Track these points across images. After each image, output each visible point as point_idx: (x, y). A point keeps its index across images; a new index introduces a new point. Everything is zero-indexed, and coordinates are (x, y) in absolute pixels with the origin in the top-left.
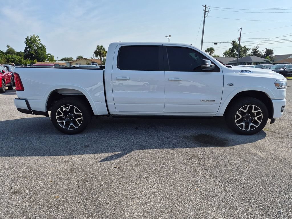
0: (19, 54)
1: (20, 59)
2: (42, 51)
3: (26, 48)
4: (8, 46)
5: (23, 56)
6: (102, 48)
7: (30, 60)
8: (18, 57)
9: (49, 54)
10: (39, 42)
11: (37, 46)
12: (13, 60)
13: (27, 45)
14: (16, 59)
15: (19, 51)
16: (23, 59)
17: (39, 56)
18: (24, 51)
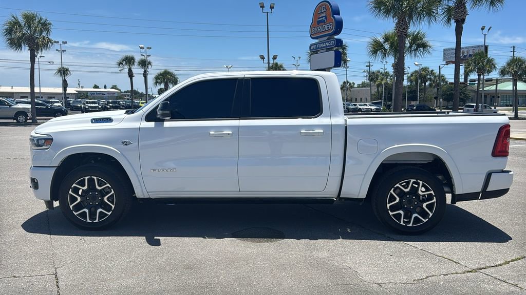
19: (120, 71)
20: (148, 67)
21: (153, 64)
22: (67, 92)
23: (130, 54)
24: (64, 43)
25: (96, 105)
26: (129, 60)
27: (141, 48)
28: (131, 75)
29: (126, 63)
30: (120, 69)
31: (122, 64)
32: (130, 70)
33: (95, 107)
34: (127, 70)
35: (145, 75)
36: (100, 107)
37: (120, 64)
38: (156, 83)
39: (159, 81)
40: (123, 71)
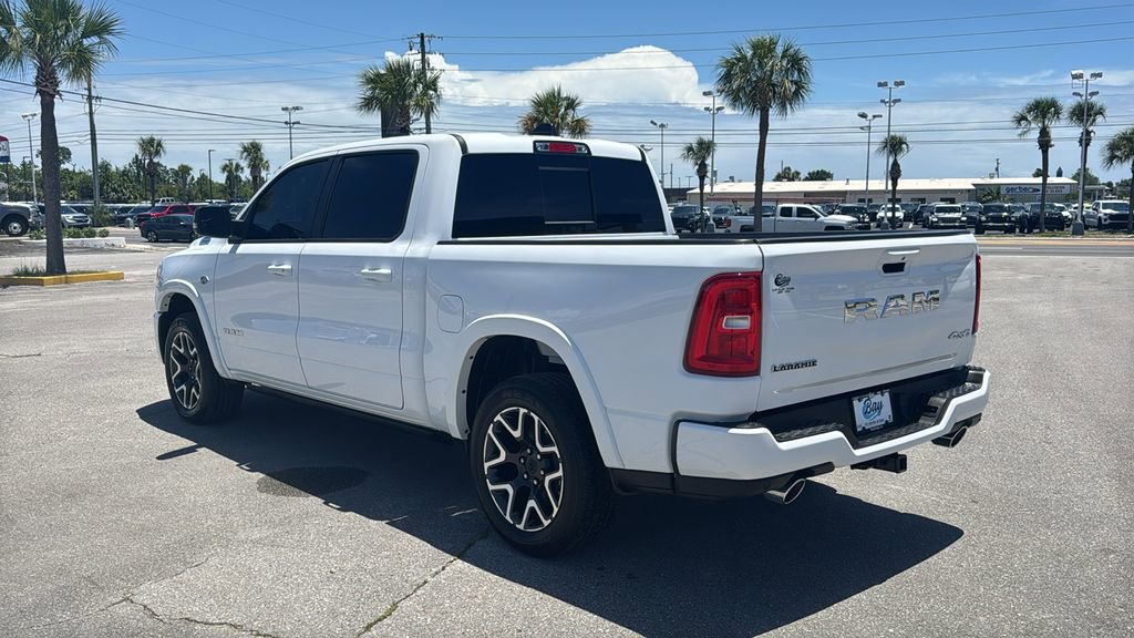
19: (1020, 135)
20: (1094, 120)
21: (1107, 113)
22: (898, 188)
23: (1045, 95)
24: (897, 84)
25: (956, 215)
26: (1044, 109)
27: (1075, 77)
28: (1045, 143)
29: (1036, 118)
30: (1019, 131)
31: (1026, 119)
32: (1044, 133)
33: (954, 220)
34: (1036, 134)
35: (1085, 141)
36: (964, 219)
37: (1021, 119)
38: (1111, 159)
39: (1118, 153)
40: (1028, 136)
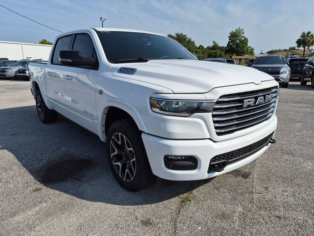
0: (221, 49)
1: (221, 53)
2: (243, 45)
3: (229, 42)
4: (214, 42)
5: (224, 51)
6: (310, 35)
7: (229, 55)
8: (220, 52)
9: (249, 47)
10: (242, 35)
11: (240, 40)
12: (215, 55)
13: (230, 39)
14: (218, 53)
15: (222, 46)
16: (223, 54)
17: (239, 49)
18: (226, 46)
